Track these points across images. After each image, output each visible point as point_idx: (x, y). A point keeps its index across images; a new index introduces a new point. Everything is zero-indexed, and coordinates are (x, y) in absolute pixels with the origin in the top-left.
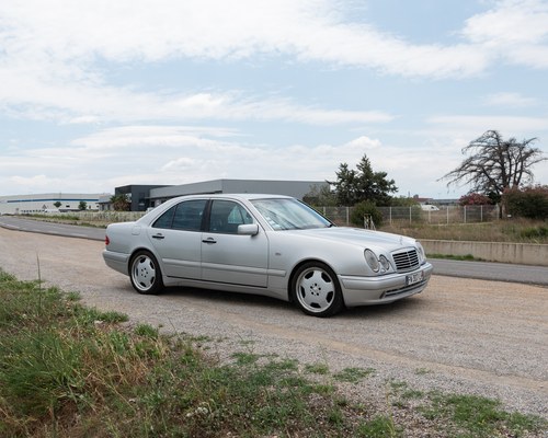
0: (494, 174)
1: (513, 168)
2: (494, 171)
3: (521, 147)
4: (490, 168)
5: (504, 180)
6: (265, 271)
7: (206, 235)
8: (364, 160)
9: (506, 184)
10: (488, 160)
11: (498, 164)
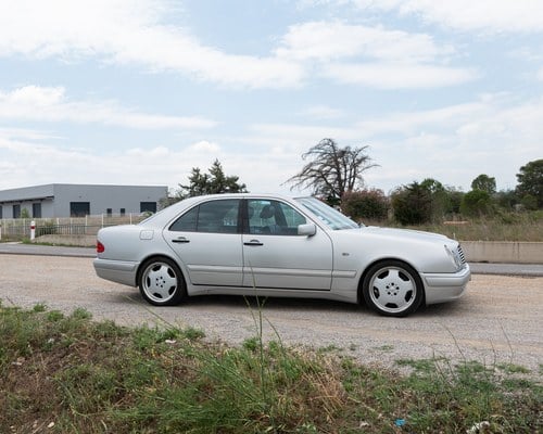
0: (331, 178)
1: (348, 173)
2: (331, 176)
3: (354, 156)
4: (327, 173)
5: (340, 184)
6: (329, 273)
7: (248, 238)
8: (215, 164)
9: (342, 188)
10: (325, 165)
11: (334, 170)
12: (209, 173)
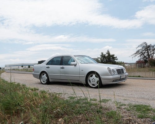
0: (146, 54)
1: (151, 53)
3: (153, 47)
4: (144, 53)
5: (149, 56)
6: (79, 75)
8: (108, 51)
10: (144, 50)
11: (147, 52)
12: (106, 54)
